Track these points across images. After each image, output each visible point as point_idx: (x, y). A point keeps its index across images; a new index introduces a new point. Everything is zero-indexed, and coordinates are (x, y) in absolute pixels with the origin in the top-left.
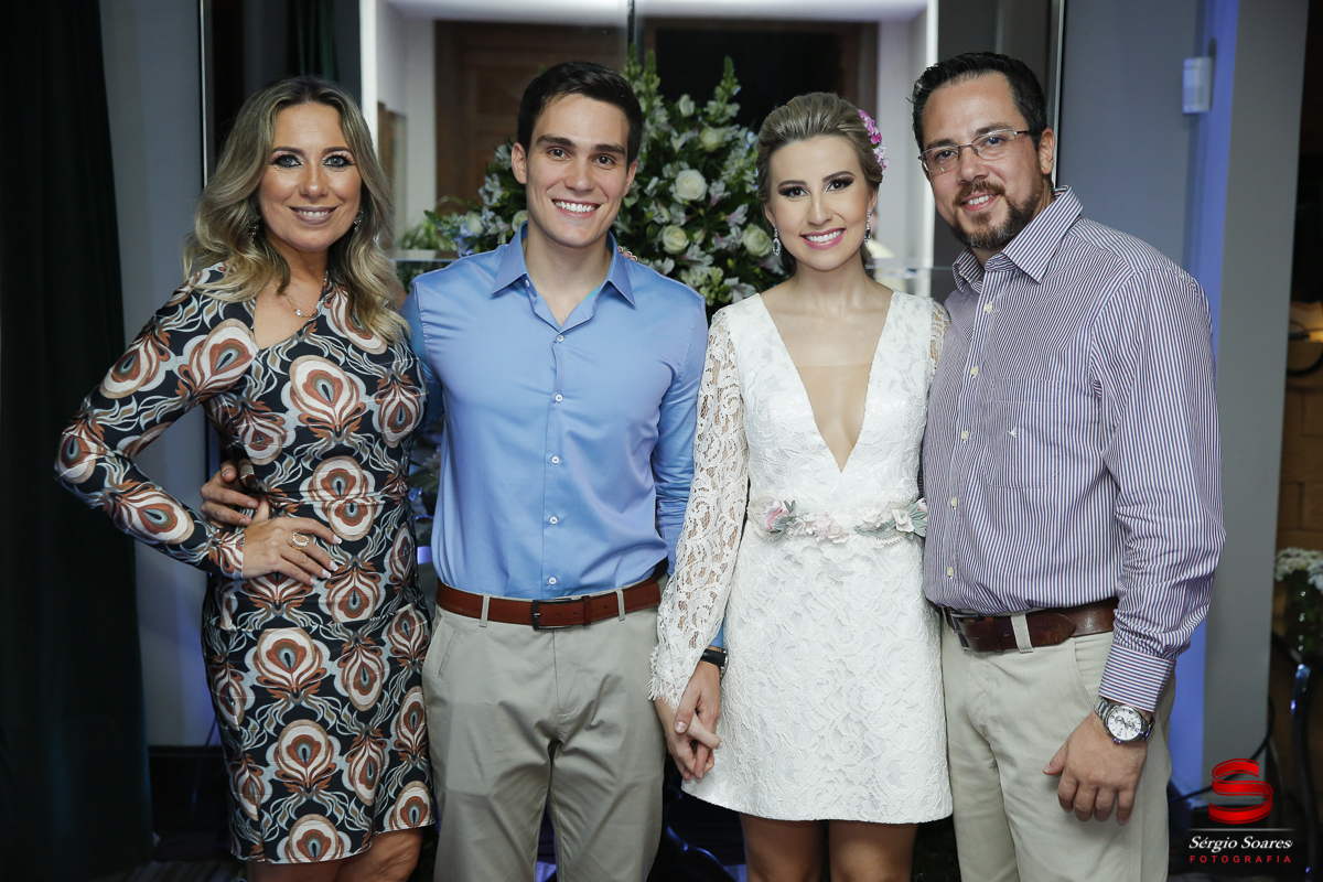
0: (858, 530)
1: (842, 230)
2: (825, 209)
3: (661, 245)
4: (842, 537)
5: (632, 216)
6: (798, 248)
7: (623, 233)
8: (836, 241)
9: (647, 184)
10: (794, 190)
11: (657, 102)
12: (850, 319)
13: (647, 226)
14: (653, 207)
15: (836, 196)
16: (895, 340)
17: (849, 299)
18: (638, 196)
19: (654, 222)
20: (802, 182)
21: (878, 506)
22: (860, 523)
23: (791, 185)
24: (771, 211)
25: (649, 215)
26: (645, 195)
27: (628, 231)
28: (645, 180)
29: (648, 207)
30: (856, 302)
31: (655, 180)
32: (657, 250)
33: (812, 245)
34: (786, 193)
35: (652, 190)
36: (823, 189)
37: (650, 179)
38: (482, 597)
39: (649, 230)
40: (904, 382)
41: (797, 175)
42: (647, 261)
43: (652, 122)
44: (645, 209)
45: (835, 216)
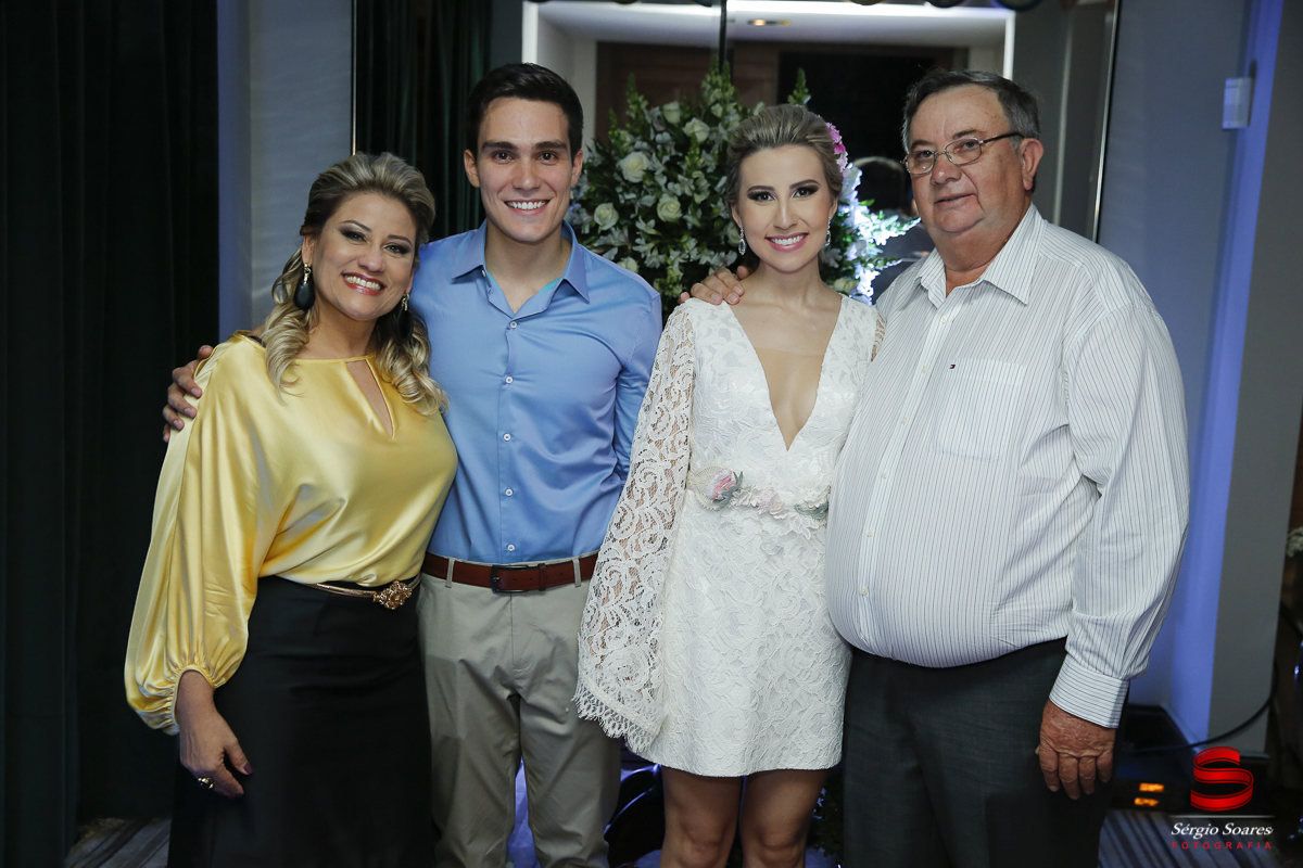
0: (798, 508)
1: (805, 235)
2: (791, 214)
3: (727, 238)
4: (782, 513)
5: (703, 211)
6: (762, 249)
7: (694, 226)
8: (799, 245)
9: (717, 182)
10: (762, 195)
11: (730, 107)
12: (806, 313)
13: (714, 220)
14: (720, 203)
15: (801, 202)
16: (845, 338)
17: (805, 297)
18: (708, 193)
19: (720, 217)
20: (771, 188)
21: (818, 488)
22: (801, 502)
23: (760, 190)
24: (738, 212)
25: (716, 211)
26: (716, 193)
27: (698, 224)
28: (716, 178)
29: (715, 203)
30: (811, 300)
31: (724, 180)
32: (723, 243)
33: (777, 248)
34: (755, 197)
35: (722, 188)
36: (790, 195)
37: (720, 178)
38: (448, 560)
39: (717, 224)
40: (852, 376)
41: (767, 181)
42: (712, 253)
43: (726, 127)
44: (713, 206)
45: (800, 221)
